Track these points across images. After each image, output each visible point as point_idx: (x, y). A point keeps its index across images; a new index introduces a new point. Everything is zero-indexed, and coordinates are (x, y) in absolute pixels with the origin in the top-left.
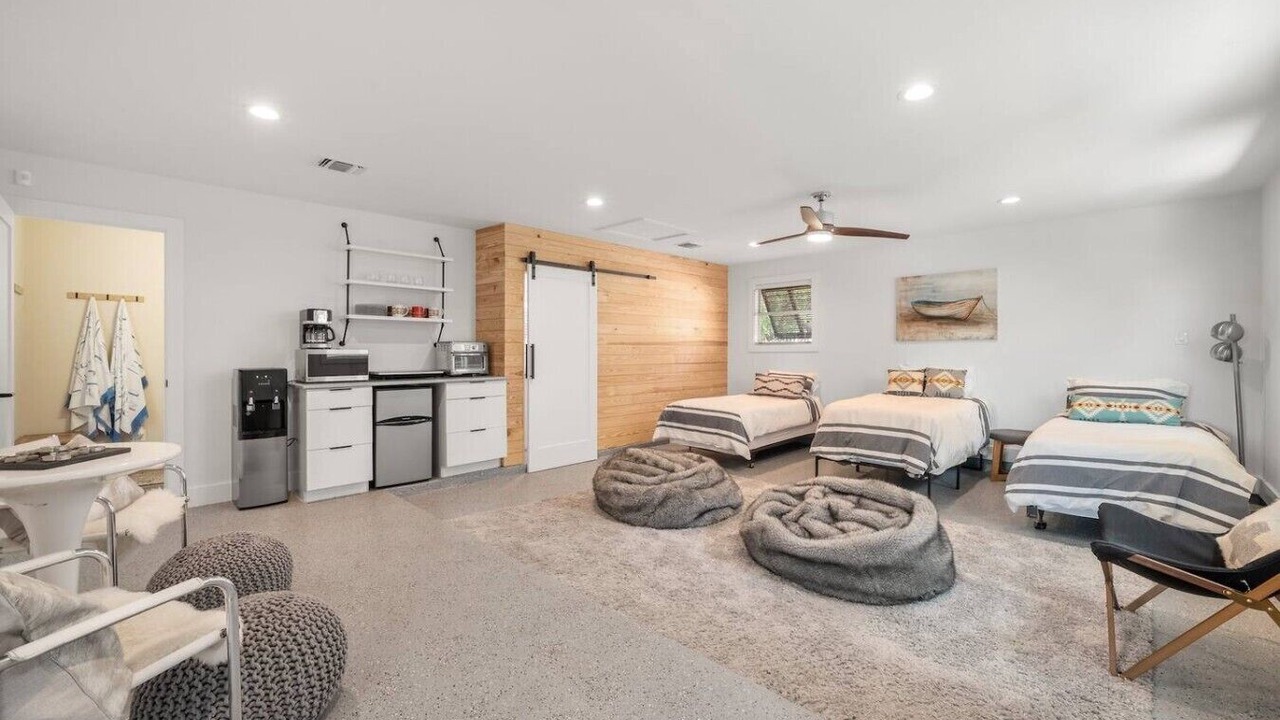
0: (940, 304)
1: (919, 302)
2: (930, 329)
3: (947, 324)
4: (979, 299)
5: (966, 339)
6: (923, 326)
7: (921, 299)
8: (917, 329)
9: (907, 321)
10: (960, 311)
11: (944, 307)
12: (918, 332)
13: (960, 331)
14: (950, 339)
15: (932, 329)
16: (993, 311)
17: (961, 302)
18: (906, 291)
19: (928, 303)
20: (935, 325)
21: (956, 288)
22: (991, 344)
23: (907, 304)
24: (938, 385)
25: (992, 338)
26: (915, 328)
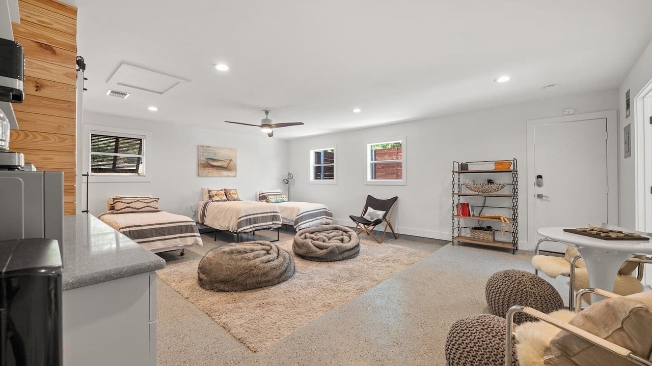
0: (217, 160)
1: (209, 158)
2: (213, 171)
3: (220, 169)
4: (231, 160)
5: (227, 176)
6: (211, 170)
7: (210, 157)
8: (208, 171)
9: (204, 167)
10: (224, 164)
11: (219, 162)
12: (209, 172)
13: (225, 173)
14: (221, 176)
15: (214, 172)
16: (235, 165)
17: (225, 161)
18: (203, 152)
19: (213, 160)
20: (215, 170)
21: (223, 154)
22: (234, 178)
23: (203, 159)
24: (233, 195)
25: (235, 176)
26: (207, 170)
